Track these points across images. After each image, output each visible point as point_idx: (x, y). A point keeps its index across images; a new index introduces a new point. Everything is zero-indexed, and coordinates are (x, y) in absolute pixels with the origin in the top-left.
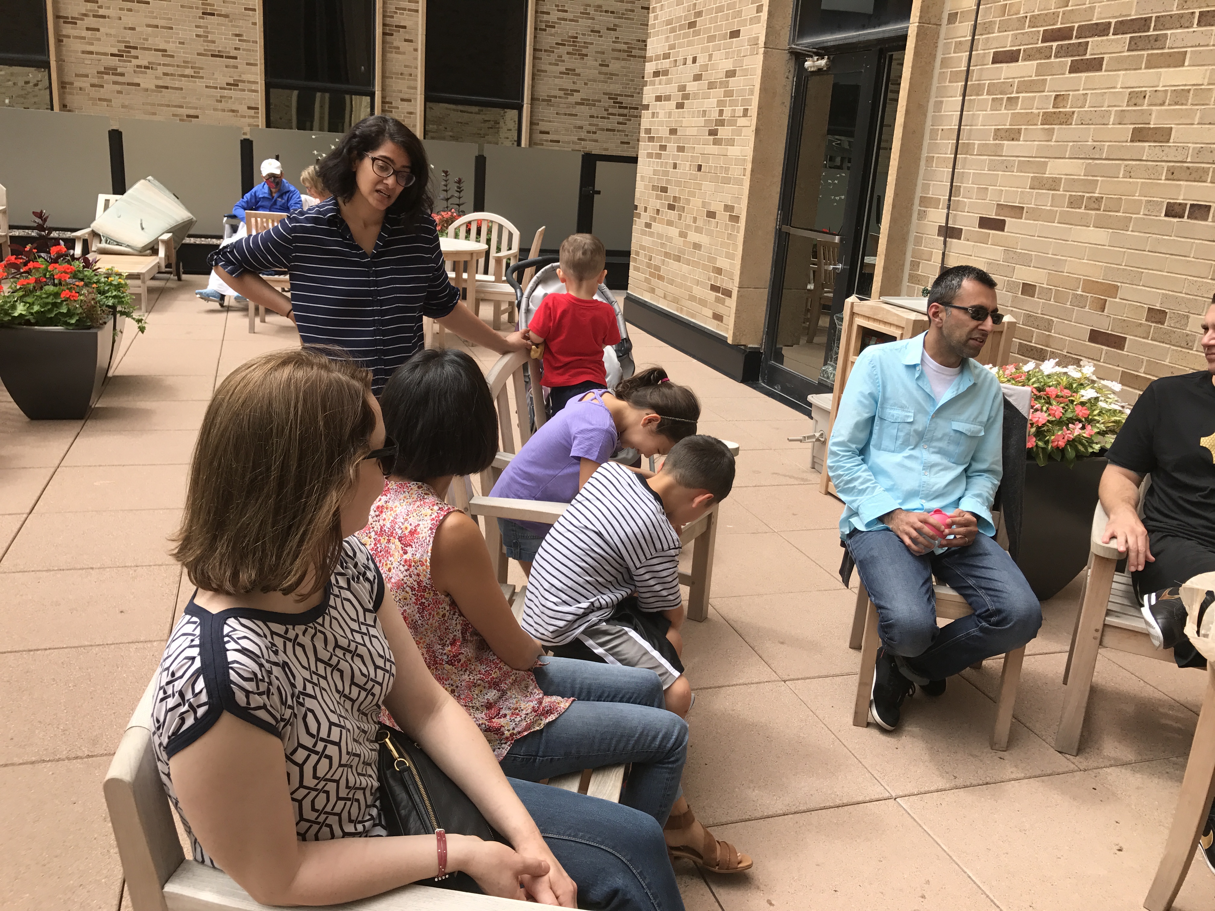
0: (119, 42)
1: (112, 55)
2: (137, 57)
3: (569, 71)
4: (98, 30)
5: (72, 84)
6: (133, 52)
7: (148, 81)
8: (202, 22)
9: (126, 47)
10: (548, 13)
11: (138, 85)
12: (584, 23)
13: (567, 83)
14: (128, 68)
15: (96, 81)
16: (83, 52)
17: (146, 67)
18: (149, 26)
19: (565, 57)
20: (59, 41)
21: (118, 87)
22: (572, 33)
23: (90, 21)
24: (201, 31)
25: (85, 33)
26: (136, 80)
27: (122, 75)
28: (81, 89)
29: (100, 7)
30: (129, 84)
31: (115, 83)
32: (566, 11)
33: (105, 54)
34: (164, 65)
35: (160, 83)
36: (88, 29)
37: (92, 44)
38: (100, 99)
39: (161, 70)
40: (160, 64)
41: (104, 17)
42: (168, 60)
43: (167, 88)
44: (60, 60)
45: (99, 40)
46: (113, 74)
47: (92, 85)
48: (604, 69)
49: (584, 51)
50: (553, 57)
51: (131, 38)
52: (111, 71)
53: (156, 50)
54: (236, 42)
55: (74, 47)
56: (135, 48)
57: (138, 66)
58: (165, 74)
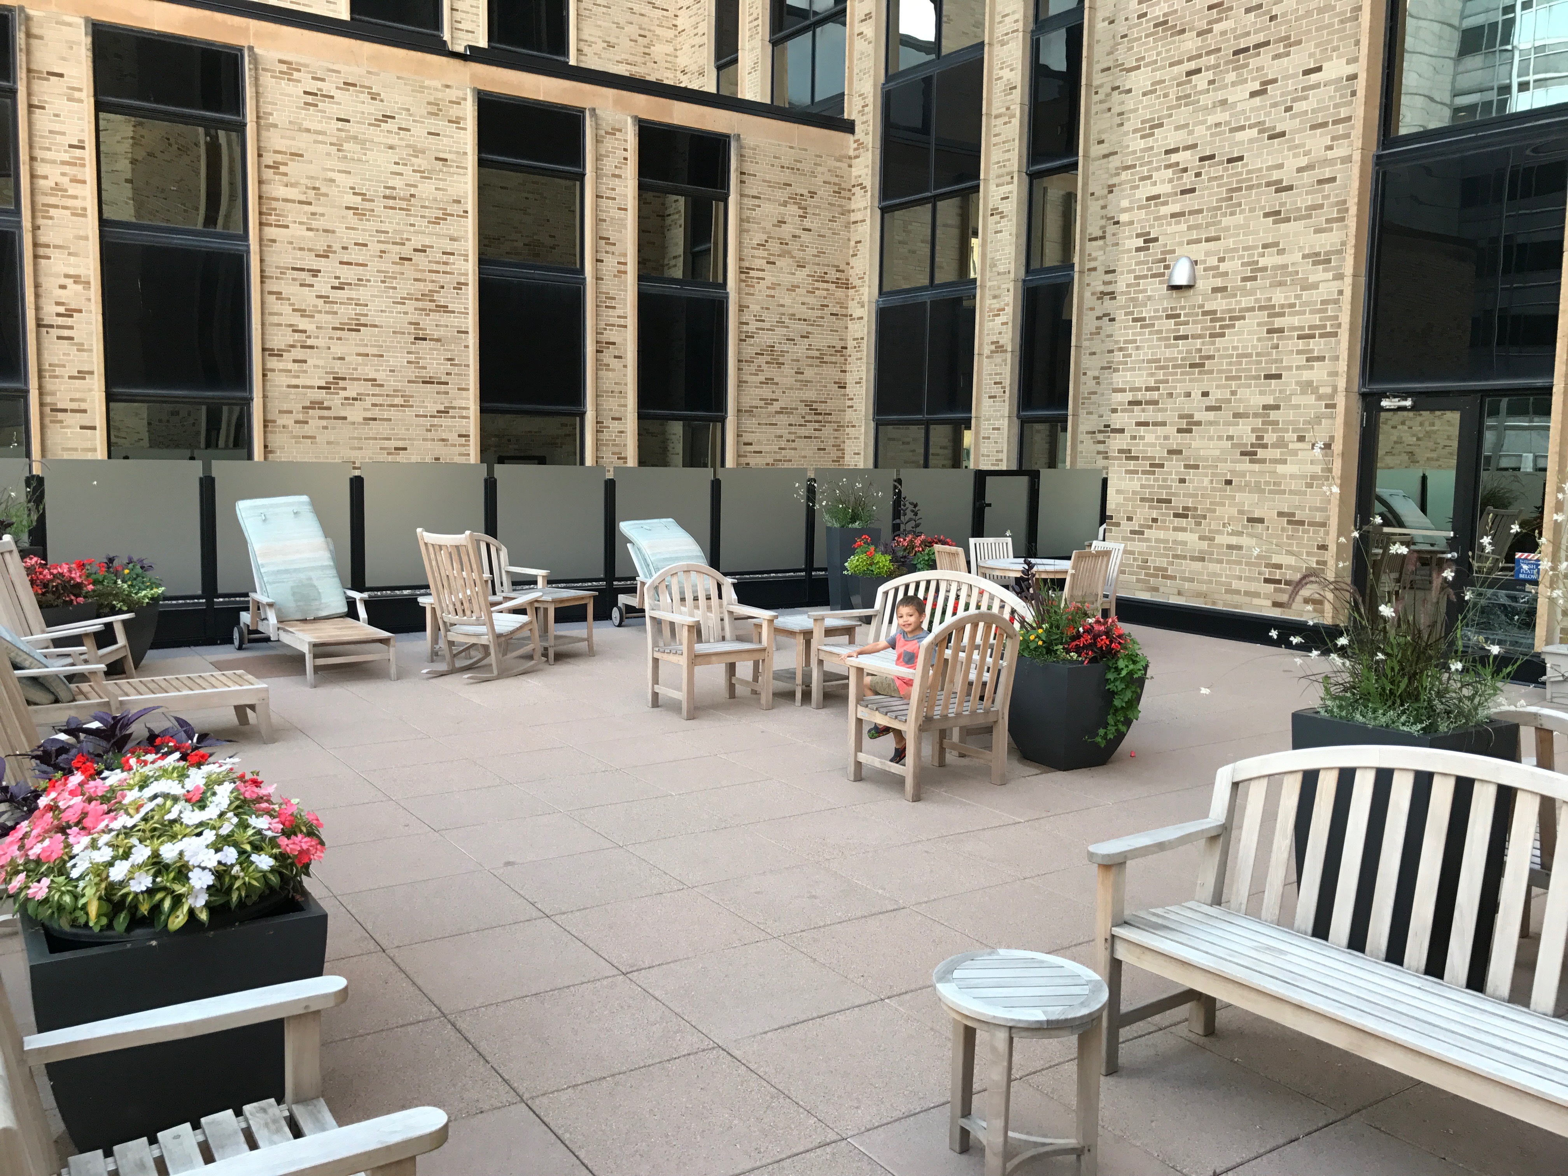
0: (327, 373)
1: (319, 388)
2: (345, 389)
3: (769, 381)
4: (305, 362)
5: (274, 421)
6: (342, 384)
7: (355, 413)
8: (413, 348)
9: (334, 378)
10: (747, 324)
11: (345, 418)
12: (780, 331)
13: (766, 392)
14: (335, 401)
15: (301, 417)
16: (289, 386)
17: (355, 399)
18: (359, 355)
19: (765, 367)
20: (264, 376)
21: (324, 423)
22: (770, 342)
23: (298, 353)
24: (412, 357)
25: (291, 366)
26: (342, 414)
27: (329, 408)
28: (284, 427)
29: (309, 337)
30: (336, 418)
31: (321, 418)
32: (763, 321)
33: (312, 387)
34: (373, 395)
35: (369, 415)
36: (295, 361)
37: (298, 377)
38: (304, 437)
39: (369, 401)
40: (368, 395)
41: (311, 347)
42: (377, 390)
43: (375, 419)
44: (265, 395)
45: (305, 372)
46: (319, 408)
47: (296, 422)
48: (800, 377)
49: (781, 360)
50: (753, 368)
51: (340, 368)
52: (318, 405)
53: (365, 380)
54: (448, 366)
55: (279, 380)
56: (344, 379)
57: (346, 399)
58: (374, 405)
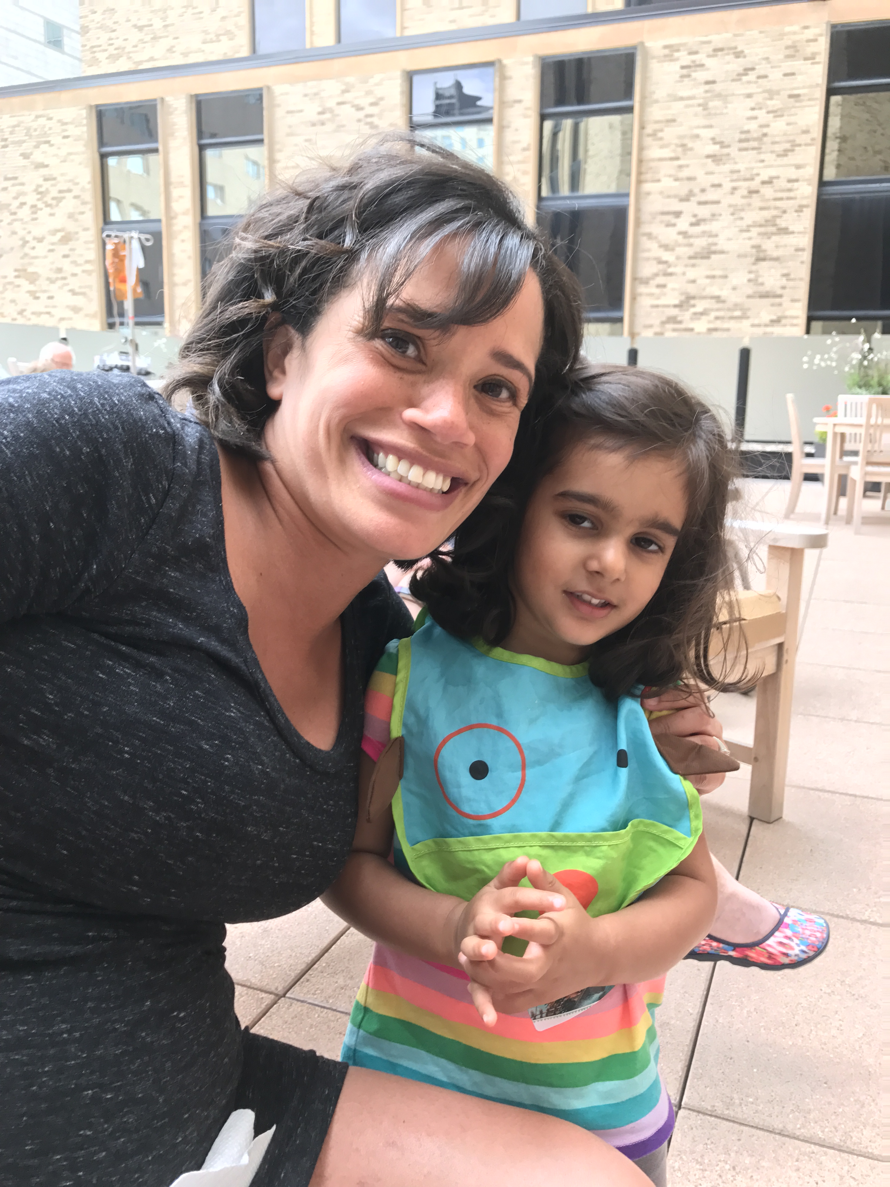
8: (754, 268)
17: (702, 314)
18: (708, 277)
21: (676, 334)
23: (661, 280)
24: (752, 276)
25: (657, 291)
27: (681, 322)
29: (669, 266)
30: (685, 330)
31: (674, 330)
34: (717, 310)
35: (712, 326)
37: (659, 299)
39: (713, 314)
40: (713, 310)
41: (671, 274)
42: (720, 305)
44: (632, 315)
45: (665, 294)
46: (673, 322)
47: (655, 334)
51: (692, 289)
53: (711, 298)
54: (784, 281)
56: (695, 298)
57: (695, 314)
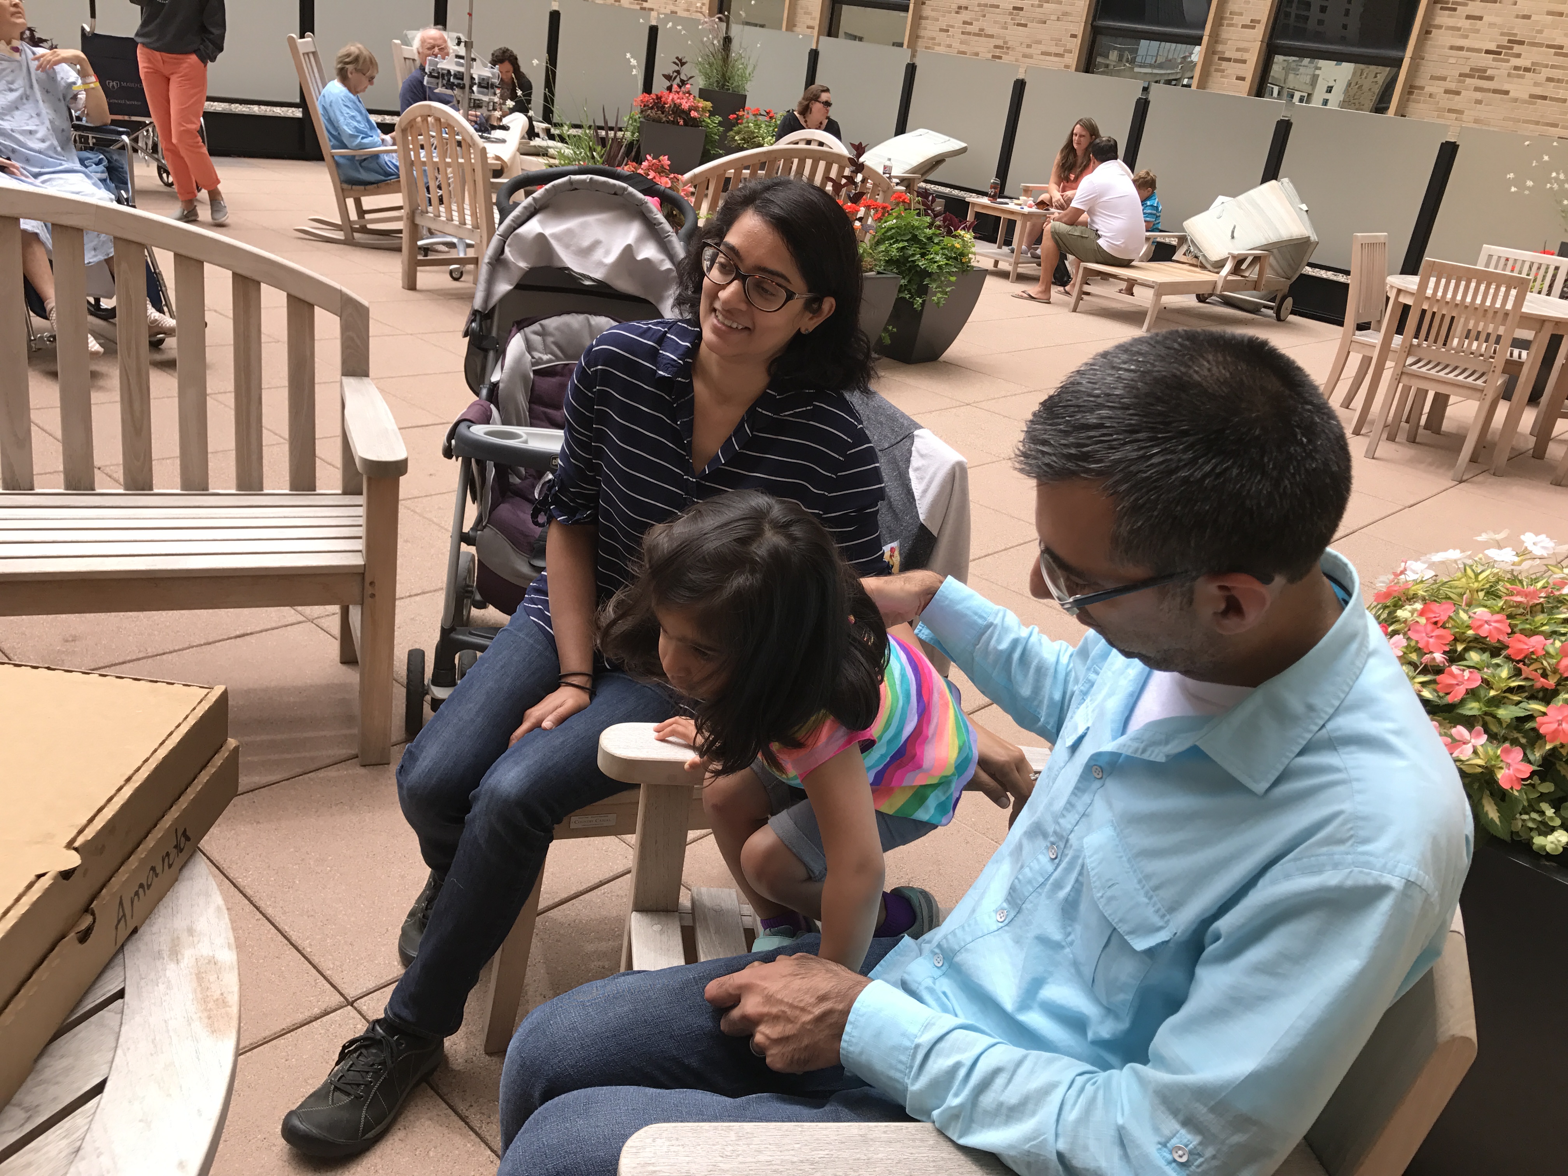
0: (1502, 34)
1: (1488, 52)
2: (1518, 56)
4: (1480, 18)
5: (1422, 88)
6: (1517, 49)
7: (1520, 89)
9: (1510, 41)
11: (1507, 93)
14: (1500, 69)
15: (1453, 86)
16: (1452, 48)
17: (1527, 70)
18: (1550, 13)
20: (1426, 32)
21: (1479, 95)
25: (1466, 24)
26: (1506, 87)
27: (1490, 78)
28: (1431, 96)
30: (1495, 91)
31: (1477, 89)
34: (1553, 67)
35: (1539, 91)
37: (1466, 37)
38: (1450, 111)
39: (1545, 73)
40: (1546, 66)
42: (1559, 61)
43: (1544, 98)
44: (1418, 57)
45: (1477, 31)
46: (1480, 78)
47: (1447, 92)
52: (1480, 73)
53: (1549, 46)
55: (1441, 39)
56: (1521, 43)
57: (1516, 68)
58: (1549, 80)
